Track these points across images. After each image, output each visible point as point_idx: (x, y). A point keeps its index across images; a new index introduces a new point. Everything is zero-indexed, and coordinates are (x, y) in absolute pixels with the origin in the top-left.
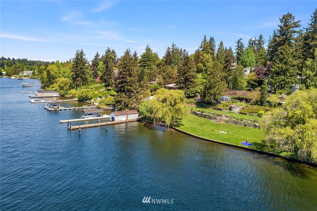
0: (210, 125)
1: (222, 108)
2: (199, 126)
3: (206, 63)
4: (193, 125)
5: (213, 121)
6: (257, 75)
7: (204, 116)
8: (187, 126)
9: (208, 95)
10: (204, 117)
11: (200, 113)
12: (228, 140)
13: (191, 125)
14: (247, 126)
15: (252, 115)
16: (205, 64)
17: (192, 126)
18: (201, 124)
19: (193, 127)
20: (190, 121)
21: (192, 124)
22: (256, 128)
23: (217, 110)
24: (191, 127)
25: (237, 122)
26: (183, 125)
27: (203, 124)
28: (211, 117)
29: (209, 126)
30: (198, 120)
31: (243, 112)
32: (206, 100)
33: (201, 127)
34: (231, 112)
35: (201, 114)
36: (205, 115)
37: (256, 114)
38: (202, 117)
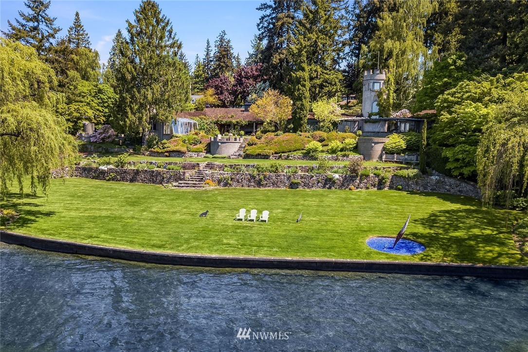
0: (173, 200)
1: (184, 149)
2: (129, 208)
3: (88, 69)
4: (100, 209)
5: (171, 186)
6: (217, 94)
7: (129, 177)
8: (73, 214)
9: (131, 109)
10: (132, 181)
11: (111, 166)
12: (303, 240)
13: (91, 209)
14: (301, 188)
15: (288, 156)
16: (86, 72)
17: (97, 213)
18: (134, 200)
19: (104, 213)
20: (80, 197)
21: (96, 205)
22: (330, 188)
23: (166, 156)
24: (95, 217)
25: (265, 177)
26: (49, 214)
27: (143, 198)
28: (159, 173)
29: (175, 203)
30: (112, 189)
31: (258, 151)
32: (125, 124)
33: (144, 211)
34: (214, 156)
35: (116, 172)
36: (137, 172)
37: (299, 154)
38: (123, 179)
